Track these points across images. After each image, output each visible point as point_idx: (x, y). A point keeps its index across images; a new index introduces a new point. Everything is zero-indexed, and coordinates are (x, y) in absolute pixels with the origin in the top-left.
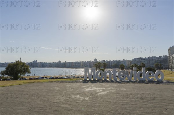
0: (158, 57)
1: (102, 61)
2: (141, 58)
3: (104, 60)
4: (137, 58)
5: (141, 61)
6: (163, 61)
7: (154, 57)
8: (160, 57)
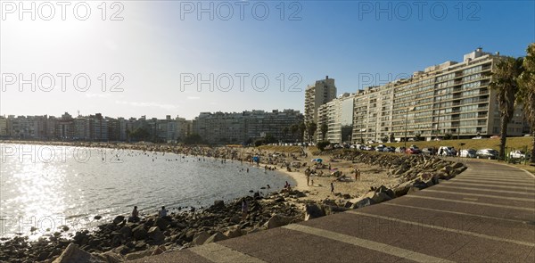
0: (270, 114)
1: (91, 116)
2: (220, 114)
3: (99, 116)
4: (210, 113)
5: (223, 121)
6: (283, 123)
7: (260, 113)
8: (275, 112)
